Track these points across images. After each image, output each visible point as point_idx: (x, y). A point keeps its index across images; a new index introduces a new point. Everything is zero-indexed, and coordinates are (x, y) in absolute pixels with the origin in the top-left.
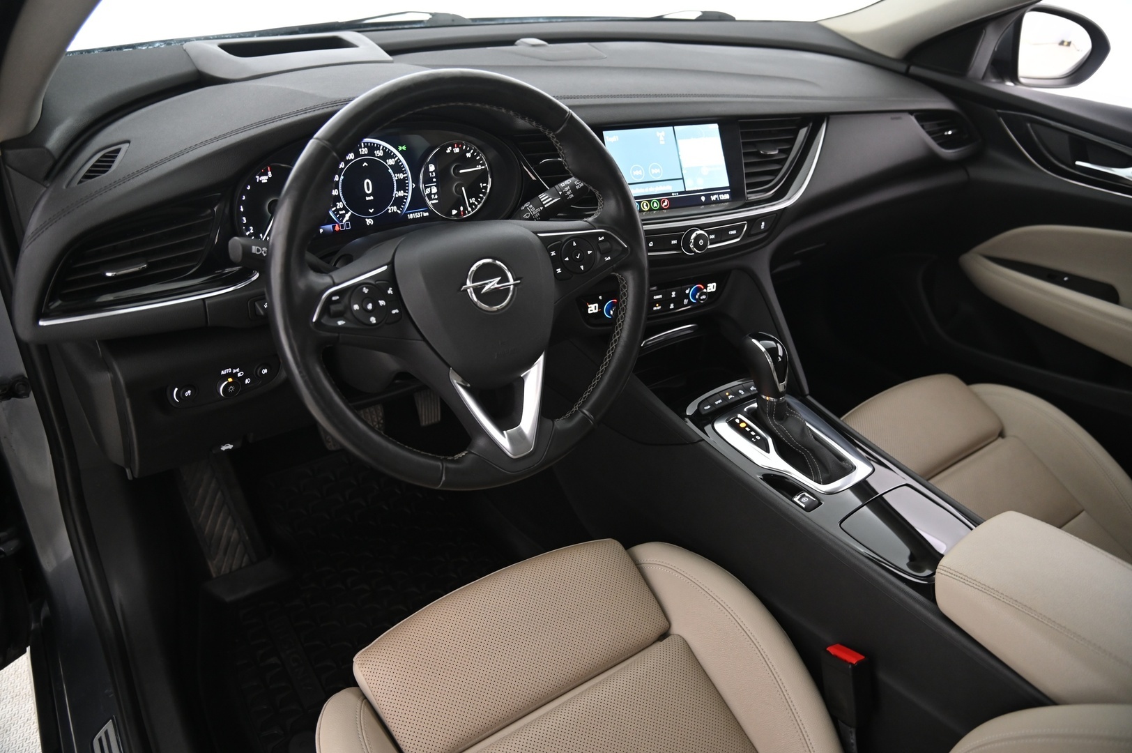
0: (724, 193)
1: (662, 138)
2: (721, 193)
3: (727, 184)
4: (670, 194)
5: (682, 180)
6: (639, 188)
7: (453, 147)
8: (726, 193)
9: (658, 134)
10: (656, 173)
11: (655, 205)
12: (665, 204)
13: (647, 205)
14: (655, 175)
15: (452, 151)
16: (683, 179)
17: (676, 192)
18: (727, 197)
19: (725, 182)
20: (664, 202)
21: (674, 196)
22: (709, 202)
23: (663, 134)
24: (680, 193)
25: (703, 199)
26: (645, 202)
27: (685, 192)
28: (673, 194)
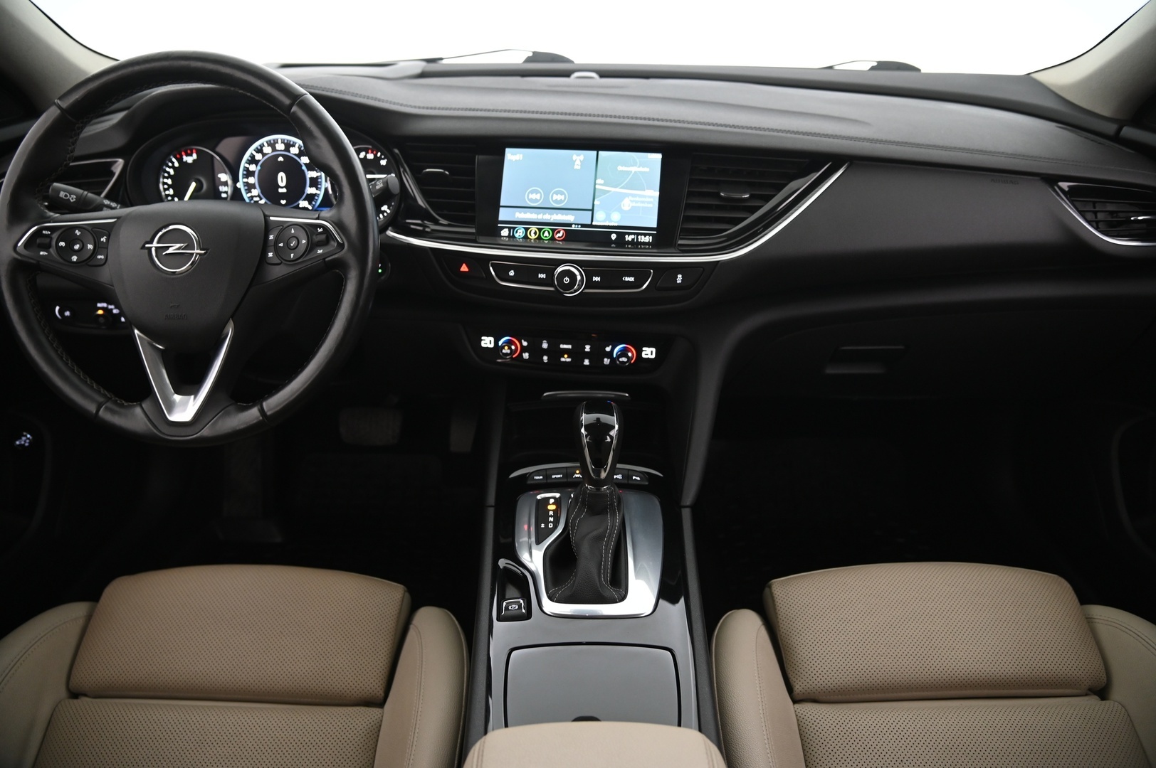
0: (645, 235)
1: (578, 162)
2: (641, 234)
3: (654, 225)
4: (570, 225)
5: (591, 212)
6: (531, 213)
7: (367, 153)
8: (649, 235)
9: (575, 157)
10: (558, 198)
11: (546, 234)
12: (560, 235)
13: (535, 233)
14: (556, 201)
15: (365, 156)
16: (592, 210)
17: (578, 224)
18: (648, 239)
19: (652, 222)
20: (559, 232)
21: (573, 227)
22: (621, 241)
23: (582, 157)
24: (583, 226)
25: (614, 237)
26: (534, 229)
27: (591, 226)
28: (573, 226)
